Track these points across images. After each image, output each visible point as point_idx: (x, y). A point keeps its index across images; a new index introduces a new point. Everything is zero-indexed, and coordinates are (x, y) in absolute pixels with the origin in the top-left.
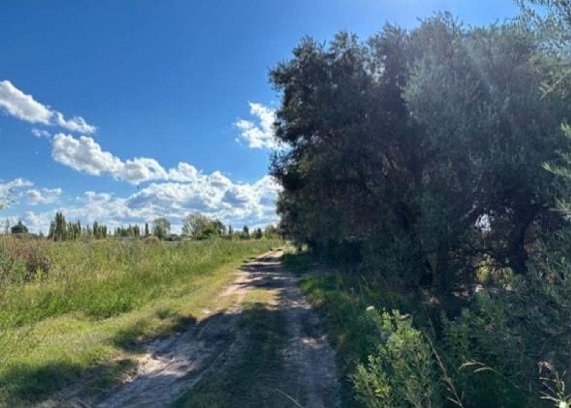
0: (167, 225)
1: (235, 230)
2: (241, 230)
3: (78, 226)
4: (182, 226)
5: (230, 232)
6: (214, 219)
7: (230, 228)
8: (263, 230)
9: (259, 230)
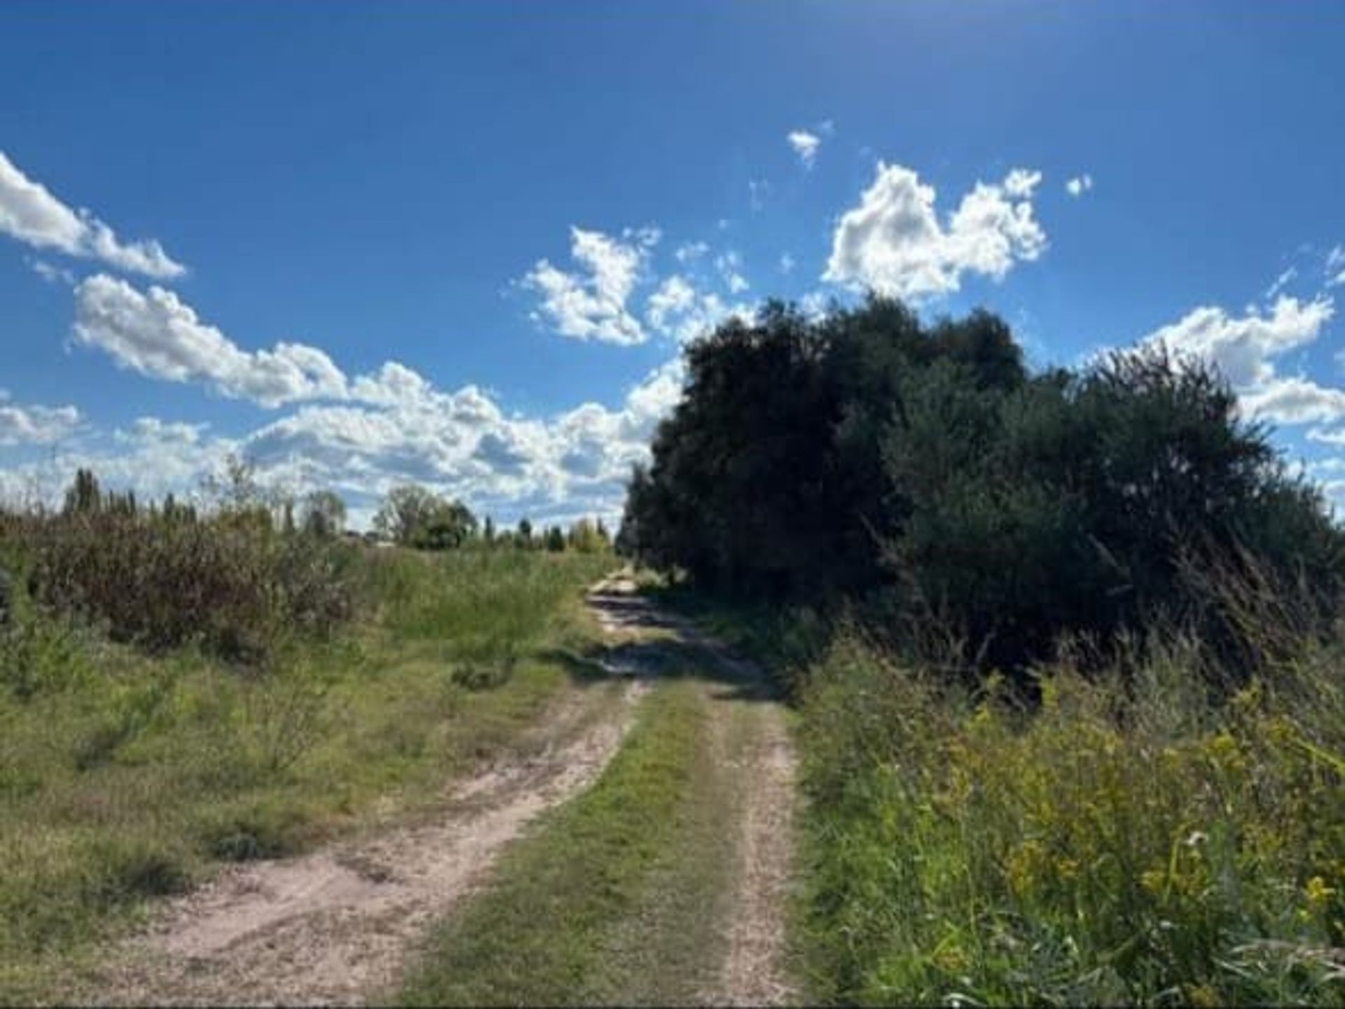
0: (338, 507)
1: (499, 529)
2: (514, 528)
3: (128, 503)
4: (375, 513)
5: (489, 531)
6: (450, 500)
7: (488, 522)
8: (565, 531)
9: (557, 531)
